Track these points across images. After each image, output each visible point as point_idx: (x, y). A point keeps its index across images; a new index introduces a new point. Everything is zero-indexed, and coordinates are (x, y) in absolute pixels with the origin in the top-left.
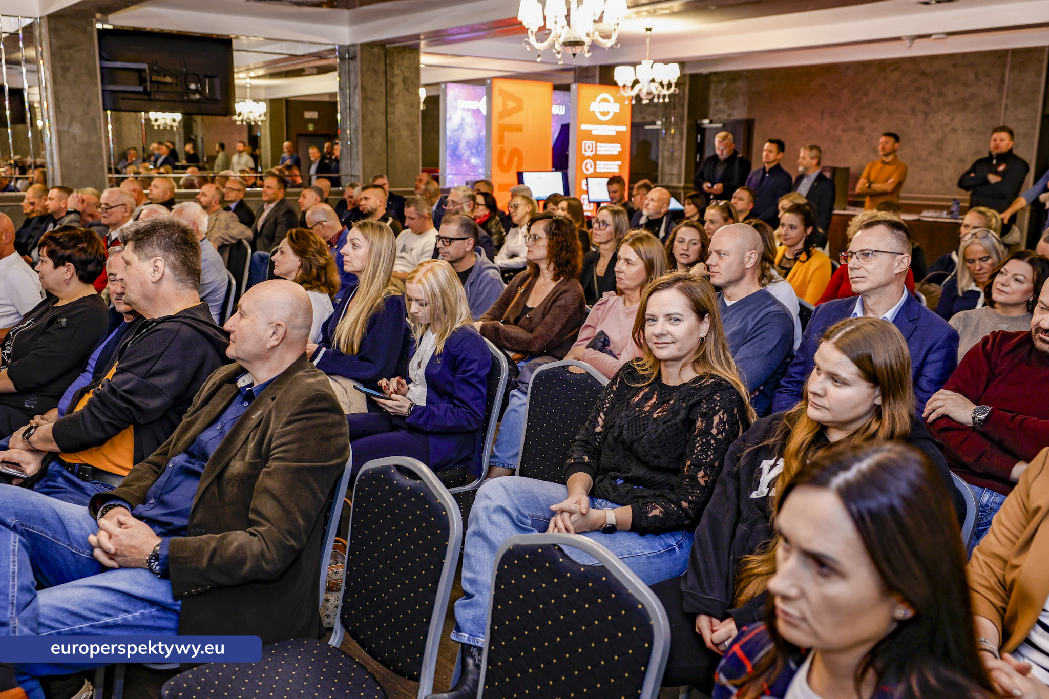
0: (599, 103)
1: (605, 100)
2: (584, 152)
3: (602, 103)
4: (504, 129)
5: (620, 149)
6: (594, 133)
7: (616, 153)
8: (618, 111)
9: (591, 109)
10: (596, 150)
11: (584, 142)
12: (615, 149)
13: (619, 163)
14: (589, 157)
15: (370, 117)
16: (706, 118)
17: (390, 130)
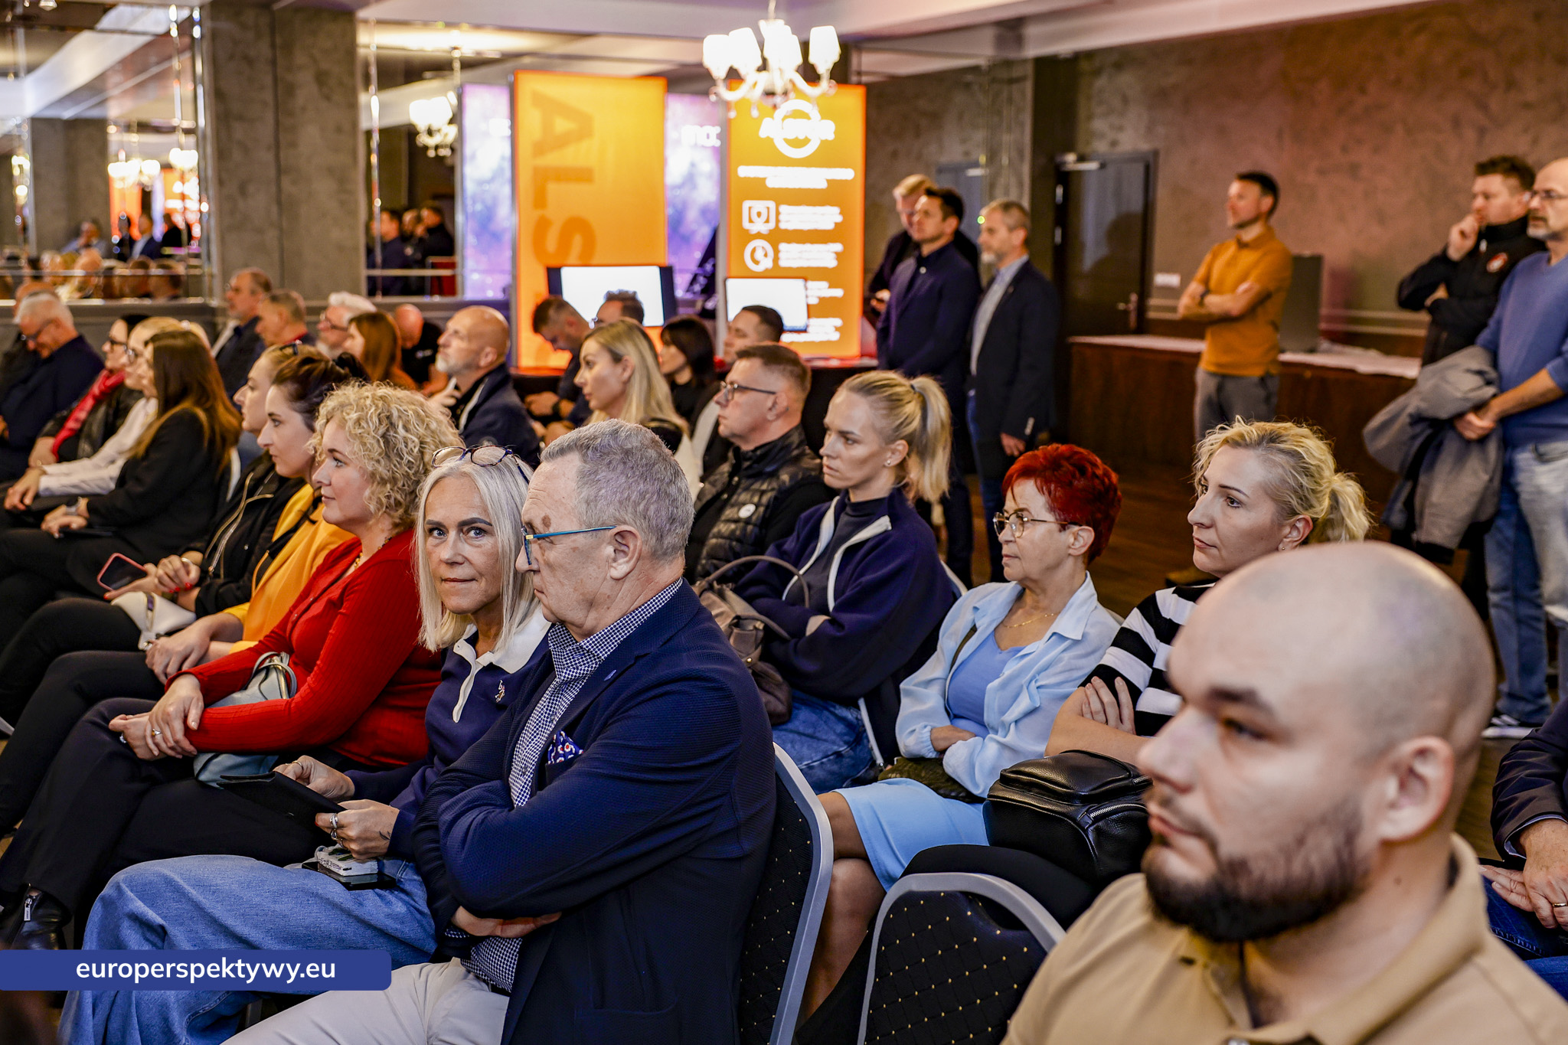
0: (783, 120)
1: (798, 114)
2: (746, 225)
3: (789, 121)
4: (544, 177)
5: (839, 219)
6: (771, 184)
7: (830, 226)
8: (831, 137)
9: (763, 133)
10: (778, 221)
11: (746, 204)
12: (827, 217)
13: (838, 247)
14: (759, 236)
15: (237, 155)
16: (1070, 148)
17: (286, 182)
